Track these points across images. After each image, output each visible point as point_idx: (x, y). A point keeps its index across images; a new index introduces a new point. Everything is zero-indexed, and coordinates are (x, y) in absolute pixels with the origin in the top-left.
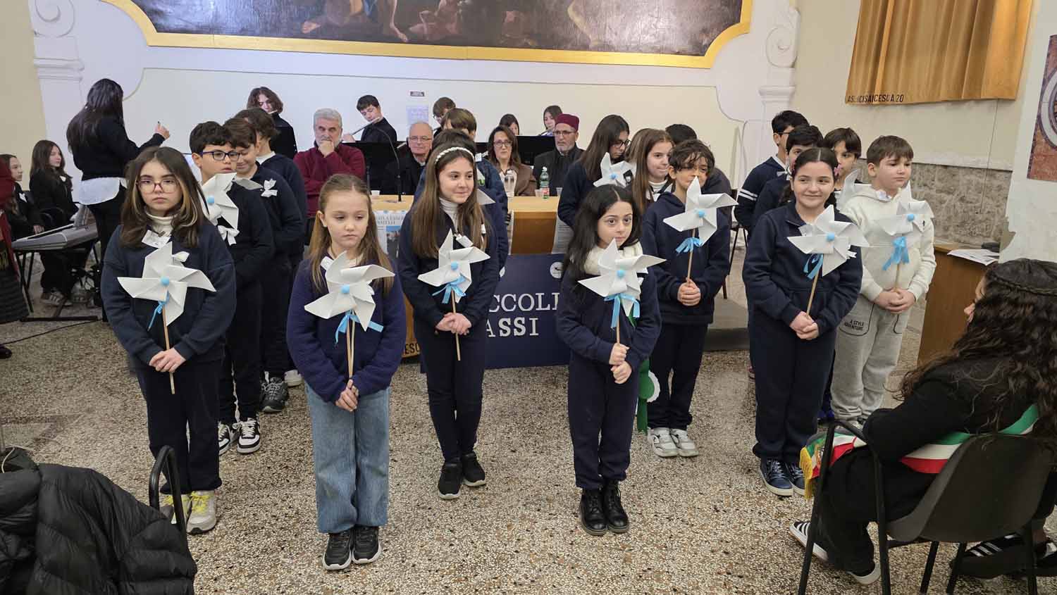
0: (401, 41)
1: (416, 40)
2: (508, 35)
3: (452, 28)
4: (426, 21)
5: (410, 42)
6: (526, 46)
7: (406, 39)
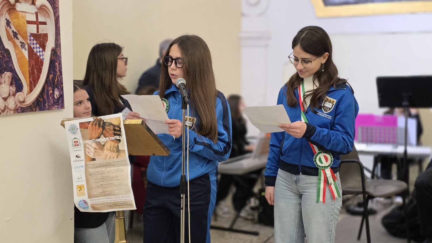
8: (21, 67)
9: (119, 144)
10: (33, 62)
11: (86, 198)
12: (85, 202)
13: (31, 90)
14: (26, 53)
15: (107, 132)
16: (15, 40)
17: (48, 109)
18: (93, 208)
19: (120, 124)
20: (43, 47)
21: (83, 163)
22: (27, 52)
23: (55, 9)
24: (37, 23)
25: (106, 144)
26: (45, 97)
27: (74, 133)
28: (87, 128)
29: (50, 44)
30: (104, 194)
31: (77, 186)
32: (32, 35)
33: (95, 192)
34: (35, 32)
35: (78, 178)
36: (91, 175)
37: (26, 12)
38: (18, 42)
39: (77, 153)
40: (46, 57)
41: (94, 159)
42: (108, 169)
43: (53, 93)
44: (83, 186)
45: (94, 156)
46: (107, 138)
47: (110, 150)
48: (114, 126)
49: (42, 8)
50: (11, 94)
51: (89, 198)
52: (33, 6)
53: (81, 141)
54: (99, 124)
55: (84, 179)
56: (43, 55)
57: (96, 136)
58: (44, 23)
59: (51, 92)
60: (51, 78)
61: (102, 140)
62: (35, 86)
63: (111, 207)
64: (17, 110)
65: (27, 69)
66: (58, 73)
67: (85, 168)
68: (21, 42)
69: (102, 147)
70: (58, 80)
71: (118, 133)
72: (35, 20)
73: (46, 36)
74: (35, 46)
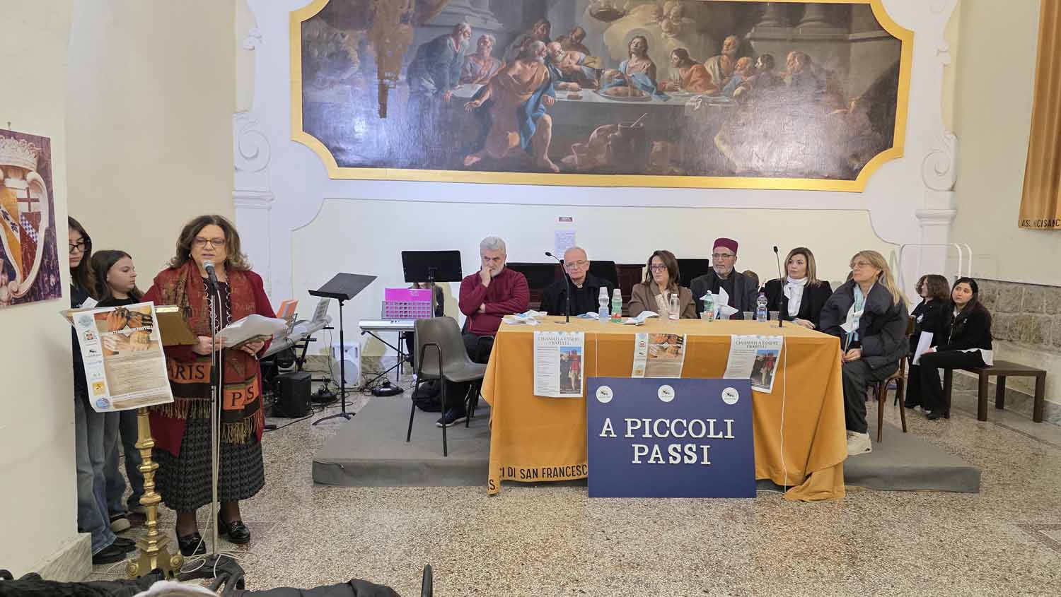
0: (553, 171)
1: (567, 170)
2: (654, 164)
3: (602, 158)
4: (577, 153)
5: (561, 172)
6: (672, 173)
7: (558, 169)
8: (13, 251)
9: (151, 335)
10: (26, 246)
11: (107, 395)
12: (106, 401)
13: (25, 278)
14: (17, 236)
15: (133, 322)
16: (6, 221)
17: (45, 299)
18: (116, 406)
19: (151, 313)
20: (37, 228)
21: (101, 358)
22: (19, 234)
23: (48, 183)
24: (29, 200)
25: (132, 336)
26: (40, 285)
27: (87, 325)
28: (105, 319)
29: (44, 224)
30: (132, 389)
31: (94, 385)
32: (24, 214)
33: (119, 388)
34: (27, 211)
35: (95, 375)
36: (113, 370)
37: (16, 189)
38: (8, 223)
39: (91, 348)
40: (40, 239)
41: (117, 353)
42: (136, 362)
43: (49, 280)
44: (103, 384)
45: (116, 349)
46: (134, 329)
47: (138, 341)
48: (143, 315)
49: (34, 183)
50: (4, 283)
51: (111, 395)
52: (24, 181)
53: (97, 334)
54: (123, 314)
55: (103, 375)
56: (36, 237)
57: (118, 327)
58: (37, 200)
59: (46, 279)
60: (45, 263)
61: (127, 331)
62: (29, 273)
63: (142, 402)
64: (11, 301)
65: (19, 253)
66: (53, 257)
67: (105, 363)
68: (11, 223)
69: (127, 339)
70: (53, 265)
71: (148, 322)
72: (26, 197)
73: (39, 214)
74: (27, 227)
